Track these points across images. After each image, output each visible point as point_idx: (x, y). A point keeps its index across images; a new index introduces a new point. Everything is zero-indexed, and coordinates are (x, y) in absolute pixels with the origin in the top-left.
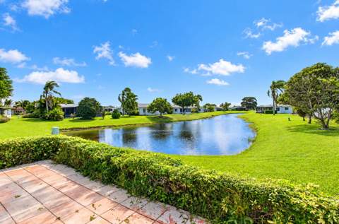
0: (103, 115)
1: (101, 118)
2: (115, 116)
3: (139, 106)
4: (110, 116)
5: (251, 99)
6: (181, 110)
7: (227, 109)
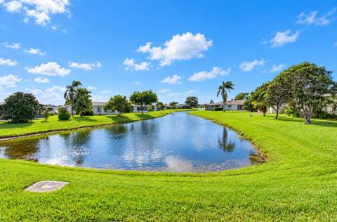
0: (46, 116)
1: (43, 119)
2: (64, 116)
3: (93, 104)
4: (56, 117)
5: (194, 98)
6: (138, 109)
7: (175, 108)
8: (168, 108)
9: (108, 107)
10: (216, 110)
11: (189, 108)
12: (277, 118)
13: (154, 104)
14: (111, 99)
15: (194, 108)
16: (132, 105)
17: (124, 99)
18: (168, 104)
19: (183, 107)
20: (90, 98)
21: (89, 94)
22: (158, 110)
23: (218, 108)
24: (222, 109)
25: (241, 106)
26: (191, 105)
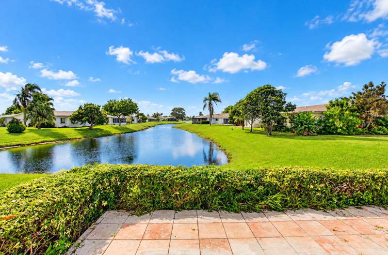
6: (114, 120)
7: (158, 120)
8: (150, 120)
9: (77, 118)
10: (203, 123)
11: (175, 120)
12: (251, 131)
13: (134, 115)
14: (80, 108)
15: (180, 121)
16: (108, 116)
17: (98, 109)
18: (151, 115)
19: (169, 120)
20: (51, 107)
21: (51, 101)
22: (139, 122)
23: (205, 122)
24: (208, 123)
25: (227, 120)
26: (178, 118)
